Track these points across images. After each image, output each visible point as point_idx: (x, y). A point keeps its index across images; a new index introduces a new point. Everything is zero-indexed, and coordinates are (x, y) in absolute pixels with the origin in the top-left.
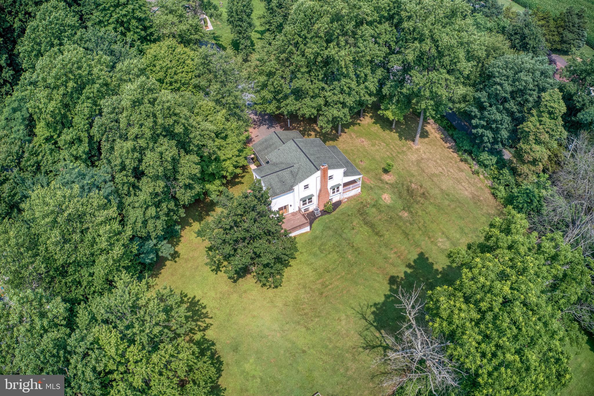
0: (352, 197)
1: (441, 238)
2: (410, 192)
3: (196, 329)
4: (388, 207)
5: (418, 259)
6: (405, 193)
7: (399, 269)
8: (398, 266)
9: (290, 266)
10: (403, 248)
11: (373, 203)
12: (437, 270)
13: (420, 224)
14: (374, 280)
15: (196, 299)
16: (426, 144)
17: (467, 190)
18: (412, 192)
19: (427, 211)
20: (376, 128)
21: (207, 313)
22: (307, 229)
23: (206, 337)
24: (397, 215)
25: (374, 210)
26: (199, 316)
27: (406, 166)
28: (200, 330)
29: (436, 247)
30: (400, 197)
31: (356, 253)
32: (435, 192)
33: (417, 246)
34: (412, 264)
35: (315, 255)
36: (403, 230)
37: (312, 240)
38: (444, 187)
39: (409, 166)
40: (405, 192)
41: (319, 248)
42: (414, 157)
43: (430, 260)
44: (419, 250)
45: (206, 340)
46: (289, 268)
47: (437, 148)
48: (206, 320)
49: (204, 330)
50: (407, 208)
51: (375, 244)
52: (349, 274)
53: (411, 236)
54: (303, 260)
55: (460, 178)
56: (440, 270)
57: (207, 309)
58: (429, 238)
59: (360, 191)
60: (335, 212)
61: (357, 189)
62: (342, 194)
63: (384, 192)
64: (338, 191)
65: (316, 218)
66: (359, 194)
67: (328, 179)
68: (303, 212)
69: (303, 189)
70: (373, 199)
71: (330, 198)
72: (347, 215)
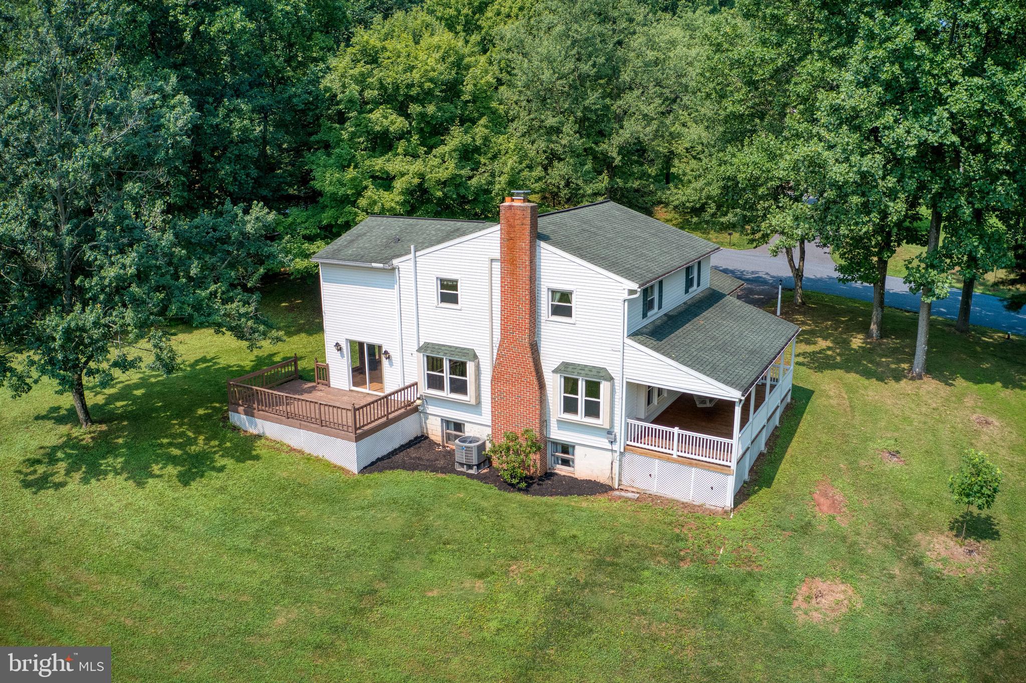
4: (783, 628)
59: (728, 501)
60: (528, 498)
61: (714, 478)
62: (618, 447)
63: (845, 579)
64: (593, 410)
65: (449, 469)
66: (712, 513)
67: (545, 303)
68: (435, 430)
69: (433, 291)
70: (749, 560)
71: (556, 434)
72: (547, 528)
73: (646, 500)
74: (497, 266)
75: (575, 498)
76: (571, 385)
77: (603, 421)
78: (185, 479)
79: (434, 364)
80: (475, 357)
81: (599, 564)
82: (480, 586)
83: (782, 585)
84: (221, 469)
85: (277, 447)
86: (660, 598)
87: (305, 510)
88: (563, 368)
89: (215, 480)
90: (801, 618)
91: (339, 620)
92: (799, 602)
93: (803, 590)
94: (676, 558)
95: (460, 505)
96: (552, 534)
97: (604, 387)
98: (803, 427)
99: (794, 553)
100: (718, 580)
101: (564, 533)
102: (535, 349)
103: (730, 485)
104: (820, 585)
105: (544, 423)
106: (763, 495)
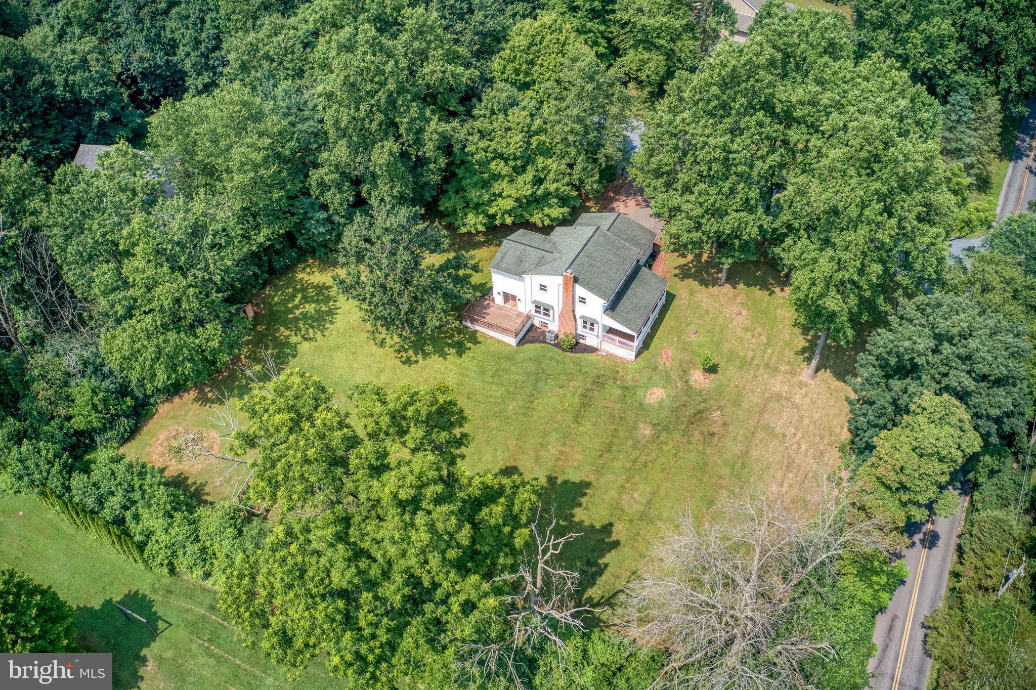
0: (617, 356)
1: (640, 495)
2: (698, 417)
3: (303, 332)
4: (641, 405)
5: (574, 483)
6: (690, 411)
7: (536, 469)
8: (541, 466)
9: (445, 358)
10: (579, 457)
11: (629, 383)
12: (573, 516)
13: (645, 458)
14: (495, 451)
15: (338, 311)
16: (829, 388)
17: (781, 485)
18: (700, 420)
19: (681, 454)
20: (788, 315)
21: (327, 329)
22: (512, 341)
23: (298, 346)
24: (635, 423)
25: (618, 392)
26: (319, 326)
27: (749, 387)
28: (303, 337)
29: (616, 495)
30: (676, 410)
31: (524, 410)
32: (733, 448)
33: (599, 471)
34: (559, 481)
35: (483, 373)
36: (612, 443)
37: (503, 357)
38: (754, 454)
39: (753, 391)
40: (692, 411)
41: (497, 371)
42: (777, 385)
43: (584, 500)
44: (591, 478)
45: (296, 347)
46: (441, 358)
47: (834, 406)
48: (319, 333)
49: (306, 339)
50: (660, 428)
51: (557, 422)
52: (483, 419)
53: (610, 457)
54: (464, 365)
55: (799, 466)
56: (576, 519)
57: (331, 327)
58: (627, 480)
59: (633, 357)
60: (572, 355)
61: (629, 352)
62: (600, 340)
63: (664, 387)
64: (592, 329)
65: (544, 341)
66: (628, 362)
67: (577, 299)
68: (537, 324)
69: (538, 287)
70: (637, 381)
71: (579, 332)
72: (579, 368)
73: (609, 355)
74: (561, 288)
75: (587, 354)
76: (585, 322)
77: (595, 333)
78: (460, 353)
79: (537, 307)
80: (553, 308)
81: (594, 382)
82: (561, 391)
83: (644, 390)
84: (470, 349)
85: (484, 335)
86: (610, 394)
87: (505, 364)
88: (582, 317)
89: (470, 354)
90: (647, 401)
91: (526, 405)
92: (648, 396)
93: (650, 392)
94: (615, 379)
95: (552, 359)
96: (580, 371)
97: (596, 325)
98: (666, 318)
99: (650, 378)
100: (627, 388)
101: (584, 370)
102: (574, 311)
103: (634, 354)
104: (655, 390)
105: (576, 330)
106: (645, 354)
